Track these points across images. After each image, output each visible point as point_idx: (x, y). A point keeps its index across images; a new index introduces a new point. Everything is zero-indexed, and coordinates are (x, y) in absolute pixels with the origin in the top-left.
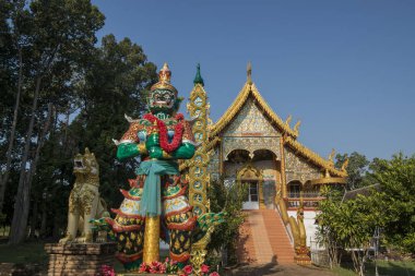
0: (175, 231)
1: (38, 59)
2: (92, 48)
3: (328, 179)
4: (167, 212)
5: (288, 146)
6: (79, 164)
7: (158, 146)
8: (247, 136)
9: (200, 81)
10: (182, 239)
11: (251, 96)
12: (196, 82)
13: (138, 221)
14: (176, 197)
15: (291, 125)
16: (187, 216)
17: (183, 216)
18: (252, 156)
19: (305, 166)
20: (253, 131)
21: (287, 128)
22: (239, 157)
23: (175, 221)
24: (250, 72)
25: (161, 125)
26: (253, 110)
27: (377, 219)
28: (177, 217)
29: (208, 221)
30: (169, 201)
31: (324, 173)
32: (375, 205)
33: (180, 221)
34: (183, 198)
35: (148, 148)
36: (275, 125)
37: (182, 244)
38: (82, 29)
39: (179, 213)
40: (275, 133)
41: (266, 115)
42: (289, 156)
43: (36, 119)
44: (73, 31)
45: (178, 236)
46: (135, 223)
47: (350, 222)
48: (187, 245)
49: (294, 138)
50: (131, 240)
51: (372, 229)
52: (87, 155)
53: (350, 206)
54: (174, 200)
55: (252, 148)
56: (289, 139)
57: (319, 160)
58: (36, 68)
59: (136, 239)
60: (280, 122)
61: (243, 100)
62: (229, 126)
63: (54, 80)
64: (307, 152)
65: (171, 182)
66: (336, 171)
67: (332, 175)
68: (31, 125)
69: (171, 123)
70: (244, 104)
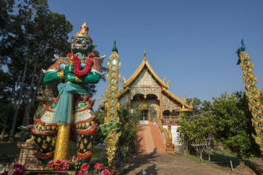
0: (81, 135)
1: (38, 47)
2: (66, 42)
3: (184, 109)
4: (76, 121)
5: (163, 93)
6: (41, 95)
7: (72, 73)
8: (143, 87)
9: (116, 50)
10: (86, 141)
11: (145, 67)
12: (113, 51)
13: (53, 128)
14: (84, 110)
15: (166, 82)
16: (90, 124)
17: (87, 124)
18: (145, 97)
19: (172, 103)
20: (146, 85)
21: (163, 83)
22: (139, 98)
23: (81, 128)
24: (145, 55)
25: (76, 59)
26: (146, 74)
27: (212, 129)
28: (83, 125)
29: (108, 128)
30: (78, 113)
31: (181, 106)
32: (210, 122)
33: (85, 128)
34: (89, 111)
35: (65, 74)
36: (157, 82)
37: (86, 146)
38: (61, 32)
39: (85, 122)
40: (157, 86)
41: (153, 77)
42: (164, 97)
43: (35, 77)
44: (56, 33)
45: (83, 139)
46: (51, 129)
47: (195, 131)
48: (90, 146)
49: (167, 88)
50: (47, 142)
51: (207, 135)
52: (46, 90)
53: (196, 123)
54: (82, 113)
55: (145, 93)
56: (164, 89)
57: (179, 100)
58: (37, 51)
59: (51, 141)
60: (160, 80)
61: (141, 69)
62: (134, 82)
63: (46, 58)
64: (173, 96)
65: (82, 100)
66: (187, 106)
67: (186, 107)
68: (33, 80)
69: (84, 59)
70: (142, 71)
